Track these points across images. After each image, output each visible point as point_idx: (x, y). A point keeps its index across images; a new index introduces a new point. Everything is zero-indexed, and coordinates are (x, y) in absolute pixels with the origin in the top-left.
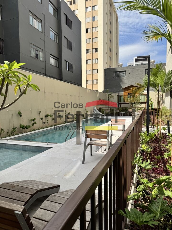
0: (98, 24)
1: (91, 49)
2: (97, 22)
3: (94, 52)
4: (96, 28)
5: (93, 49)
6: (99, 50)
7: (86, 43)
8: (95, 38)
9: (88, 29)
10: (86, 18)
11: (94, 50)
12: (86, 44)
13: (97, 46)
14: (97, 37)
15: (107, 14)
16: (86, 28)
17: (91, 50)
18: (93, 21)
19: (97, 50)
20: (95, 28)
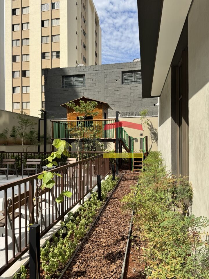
0: (60, 14)
1: (49, 52)
2: (59, 12)
3: (54, 57)
4: (57, 20)
5: (52, 52)
6: (61, 54)
7: (42, 42)
8: (55, 36)
9: (45, 22)
10: (41, 5)
11: (55, 54)
12: (41, 44)
13: (59, 48)
14: (59, 35)
15: (76, 4)
16: (42, 20)
17: (50, 54)
18: (53, 9)
19: (58, 54)
20: (55, 20)
